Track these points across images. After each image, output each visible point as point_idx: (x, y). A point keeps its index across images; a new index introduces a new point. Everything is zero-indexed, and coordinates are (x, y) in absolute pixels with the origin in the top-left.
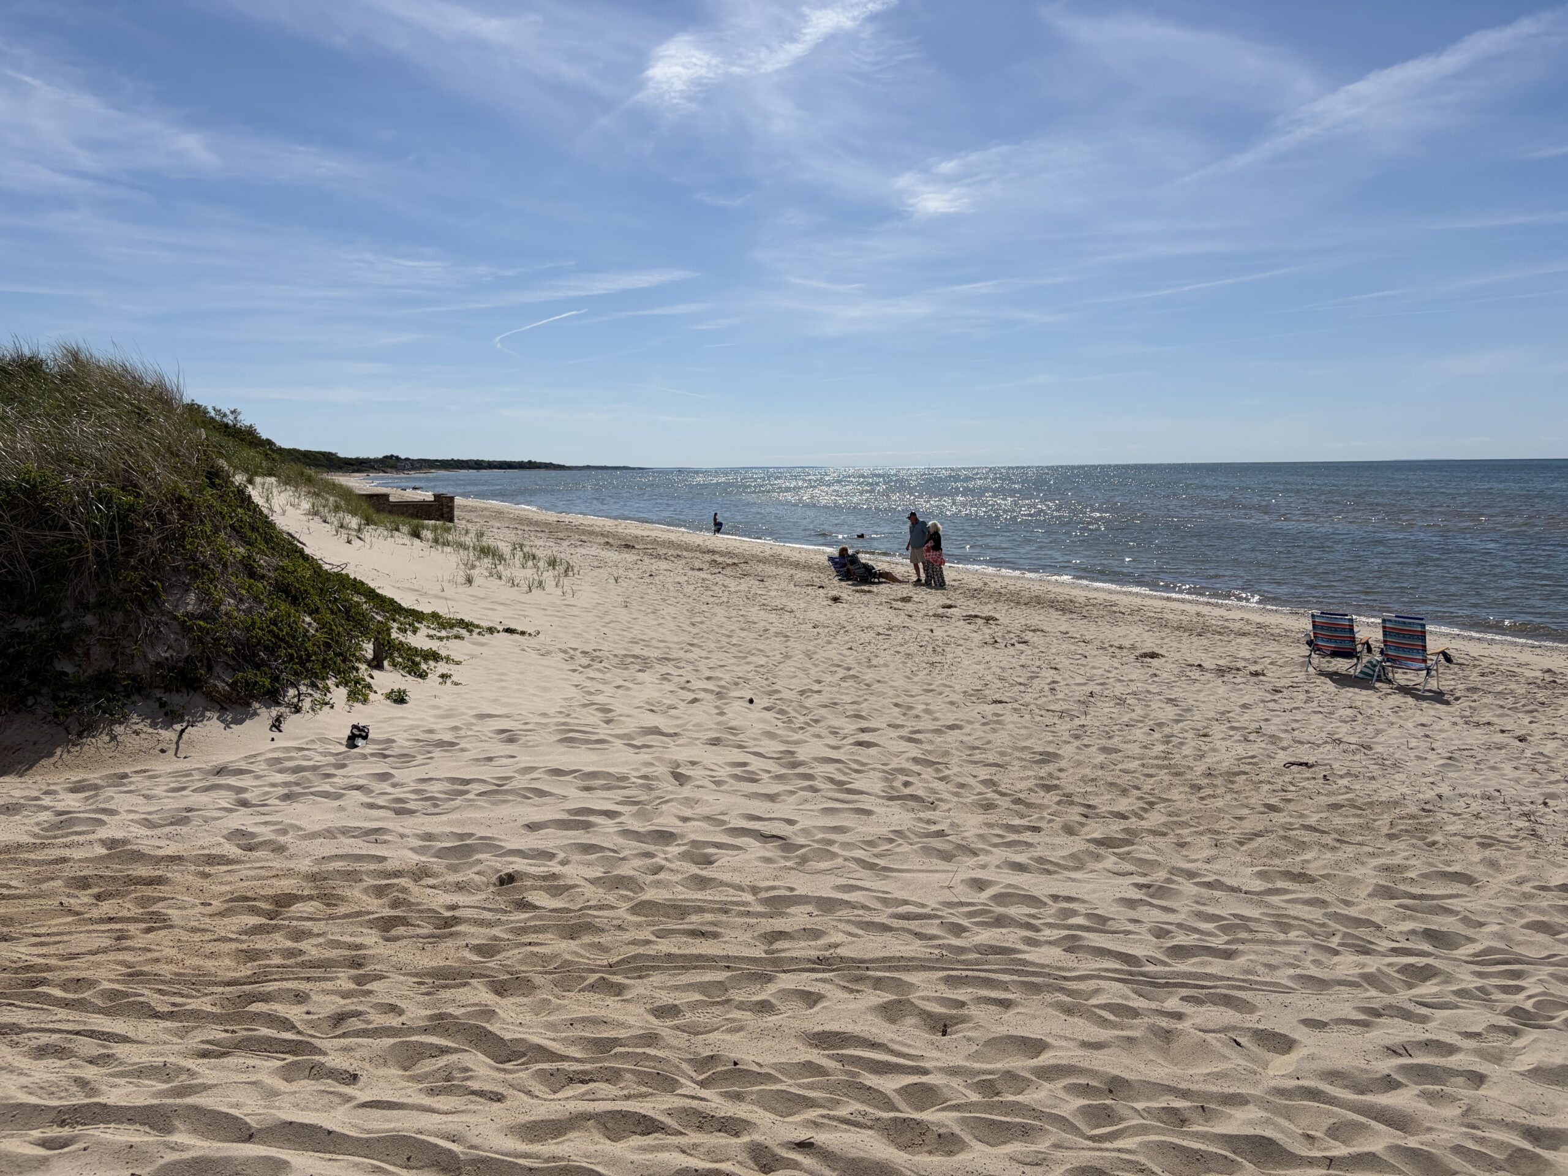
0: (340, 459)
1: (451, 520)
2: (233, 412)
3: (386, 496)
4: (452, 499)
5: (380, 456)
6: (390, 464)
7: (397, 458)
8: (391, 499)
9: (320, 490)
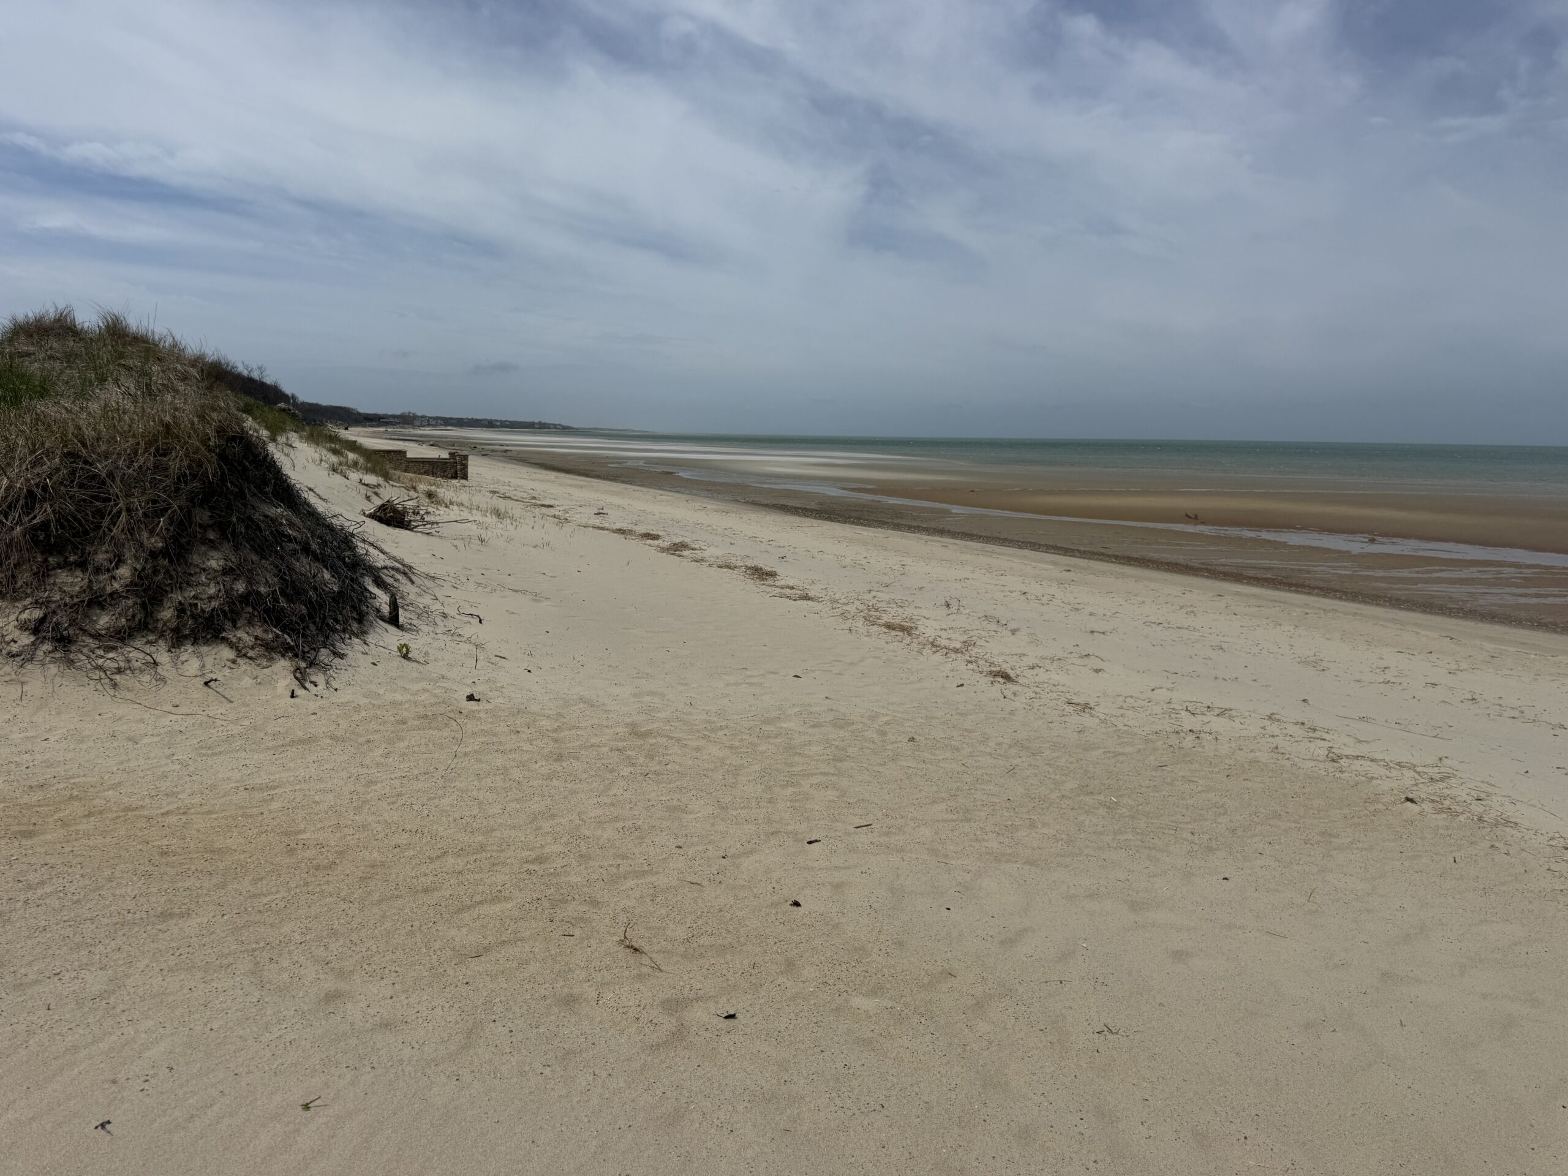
0: (359, 414)
1: (465, 477)
2: (260, 368)
3: (402, 453)
4: (466, 457)
5: (398, 413)
6: (407, 420)
7: (414, 414)
8: (409, 455)
9: (339, 446)
